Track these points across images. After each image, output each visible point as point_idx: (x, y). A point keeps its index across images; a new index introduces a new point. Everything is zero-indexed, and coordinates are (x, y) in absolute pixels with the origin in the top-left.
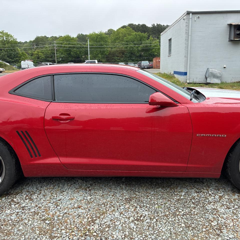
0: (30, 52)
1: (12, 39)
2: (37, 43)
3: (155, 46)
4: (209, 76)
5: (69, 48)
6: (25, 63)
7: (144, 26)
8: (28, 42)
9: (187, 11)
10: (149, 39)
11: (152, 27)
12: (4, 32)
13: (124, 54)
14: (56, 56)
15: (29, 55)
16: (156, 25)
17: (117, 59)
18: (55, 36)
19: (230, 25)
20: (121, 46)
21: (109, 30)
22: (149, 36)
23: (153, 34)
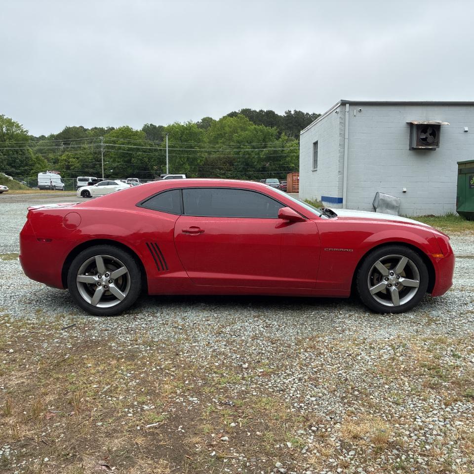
0: (51, 156)
1: (19, 132)
2: (65, 140)
3: (292, 151)
4: (379, 206)
5: (128, 151)
6: (46, 177)
7: (270, 114)
8: (46, 137)
9: (341, 100)
10: (280, 138)
11: (285, 115)
12: (5, 117)
13: (233, 165)
14: (103, 164)
15: (50, 162)
16: (293, 112)
17: (220, 174)
18: (100, 128)
19: (411, 125)
20: (227, 150)
21: (204, 120)
22: (280, 133)
23: (288, 129)
